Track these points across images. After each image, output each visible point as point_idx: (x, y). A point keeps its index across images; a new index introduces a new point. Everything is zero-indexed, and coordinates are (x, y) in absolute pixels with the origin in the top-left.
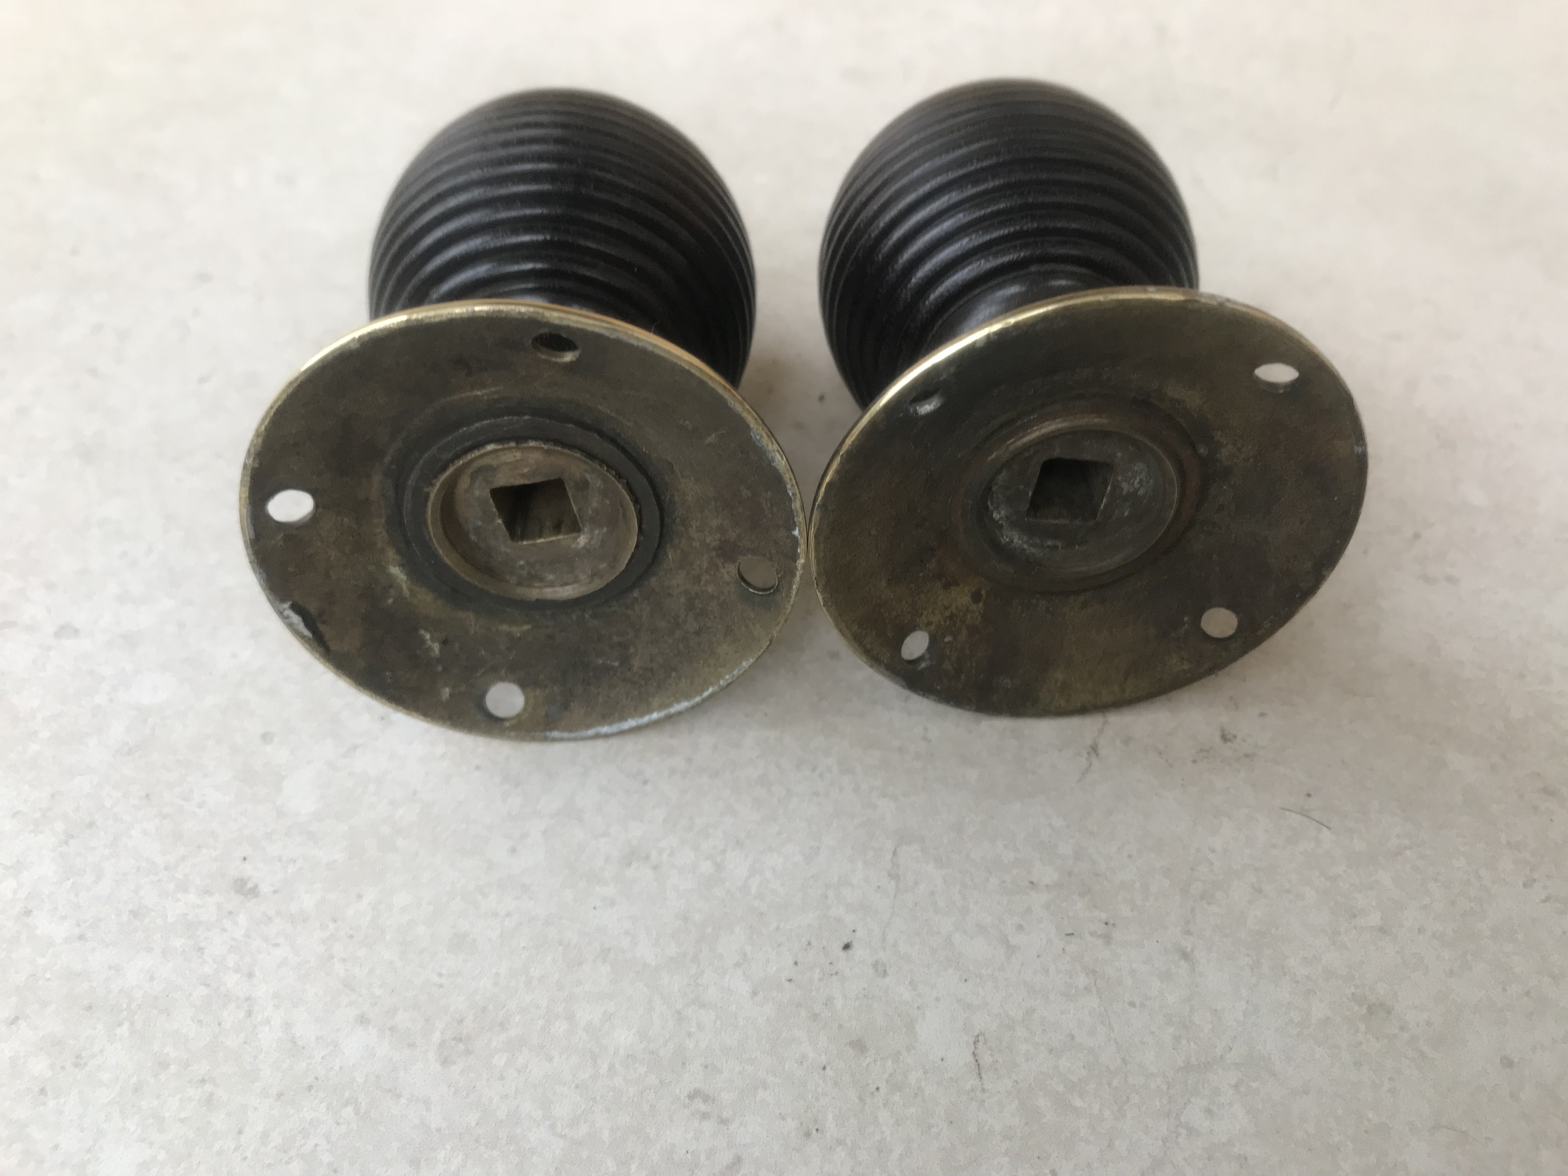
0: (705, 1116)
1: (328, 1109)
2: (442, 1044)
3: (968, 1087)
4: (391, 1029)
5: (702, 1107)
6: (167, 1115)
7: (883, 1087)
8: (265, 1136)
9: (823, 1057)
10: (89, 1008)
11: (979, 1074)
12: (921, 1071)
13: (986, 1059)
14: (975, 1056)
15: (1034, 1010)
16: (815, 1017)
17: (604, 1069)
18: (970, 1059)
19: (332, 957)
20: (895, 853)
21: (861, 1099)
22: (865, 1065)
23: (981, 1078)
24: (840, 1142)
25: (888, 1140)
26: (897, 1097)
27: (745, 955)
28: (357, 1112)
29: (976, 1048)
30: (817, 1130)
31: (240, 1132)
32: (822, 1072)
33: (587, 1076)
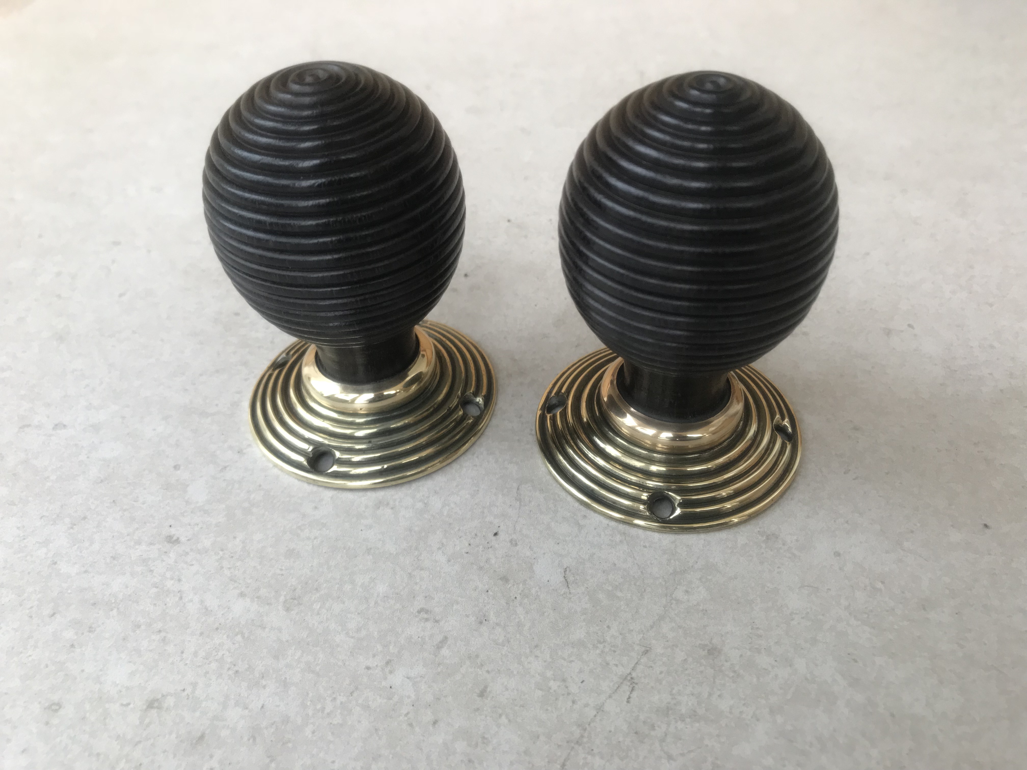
0: (427, 620)
1: (227, 637)
2: (285, 602)
3: (562, 593)
4: (258, 597)
5: (426, 616)
6: (142, 649)
7: (518, 597)
8: (195, 654)
9: (487, 586)
10: (94, 604)
11: (568, 586)
12: (537, 588)
13: (571, 579)
14: (565, 578)
15: (594, 554)
16: (481, 568)
17: (372, 604)
18: (563, 579)
19: (222, 568)
20: (518, 489)
21: (507, 603)
22: (508, 587)
23: (569, 588)
24: (498, 624)
25: (523, 620)
26: (526, 601)
27: (443, 544)
28: (243, 637)
29: (565, 574)
30: (486, 620)
31: (182, 653)
32: (487, 593)
33: (364, 608)
